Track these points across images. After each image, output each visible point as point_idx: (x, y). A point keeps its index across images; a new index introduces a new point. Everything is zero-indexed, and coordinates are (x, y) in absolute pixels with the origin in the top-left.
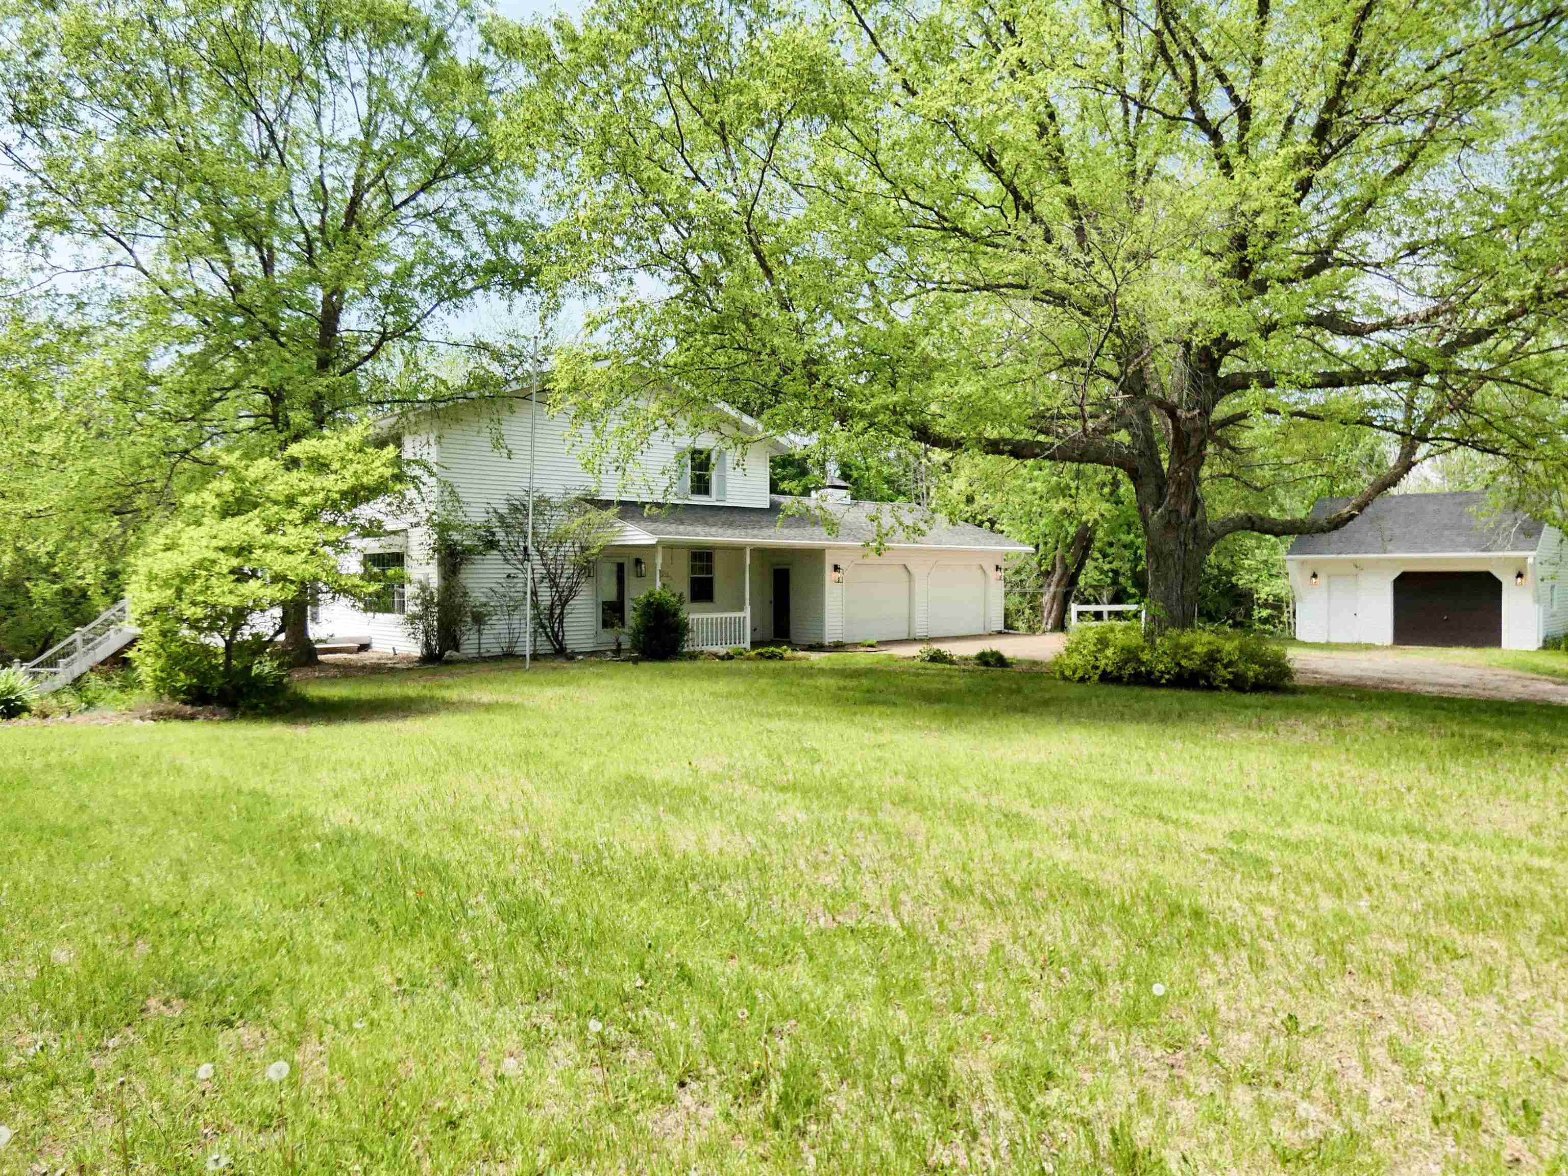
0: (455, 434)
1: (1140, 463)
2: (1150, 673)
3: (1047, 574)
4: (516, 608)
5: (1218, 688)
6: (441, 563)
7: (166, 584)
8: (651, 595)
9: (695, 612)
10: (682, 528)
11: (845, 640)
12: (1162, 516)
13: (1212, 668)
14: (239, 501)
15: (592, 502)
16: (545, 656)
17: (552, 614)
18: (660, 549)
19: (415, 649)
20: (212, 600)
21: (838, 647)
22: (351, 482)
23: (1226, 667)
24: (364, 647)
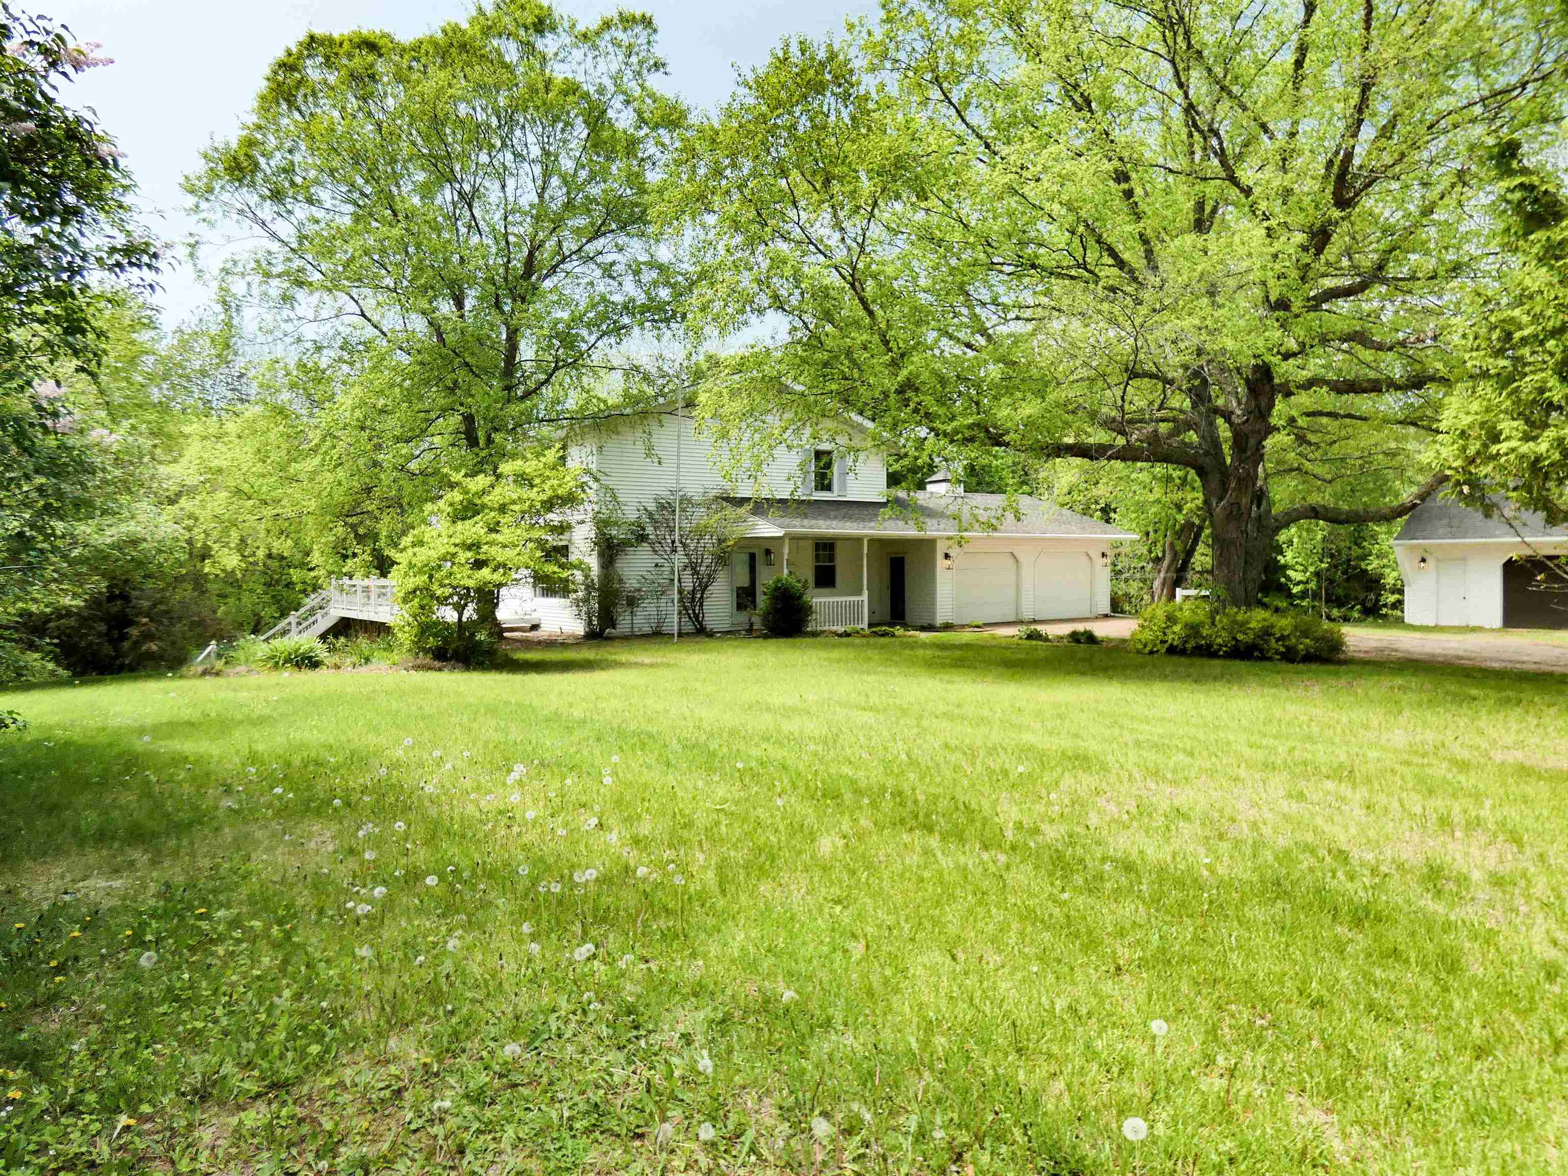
0: (612, 444)
1: (1207, 461)
2: (1209, 646)
3: (1158, 560)
4: (663, 593)
5: (1270, 659)
6: (601, 555)
7: (421, 572)
8: (779, 580)
9: (819, 596)
10: (806, 522)
11: (955, 622)
12: (1224, 508)
13: (1266, 641)
14: (465, 509)
15: (727, 499)
16: (688, 634)
17: (693, 598)
18: (787, 541)
19: (578, 628)
20: (455, 583)
21: (948, 627)
22: (550, 493)
23: (1278, 640)
24: (535, 627)
